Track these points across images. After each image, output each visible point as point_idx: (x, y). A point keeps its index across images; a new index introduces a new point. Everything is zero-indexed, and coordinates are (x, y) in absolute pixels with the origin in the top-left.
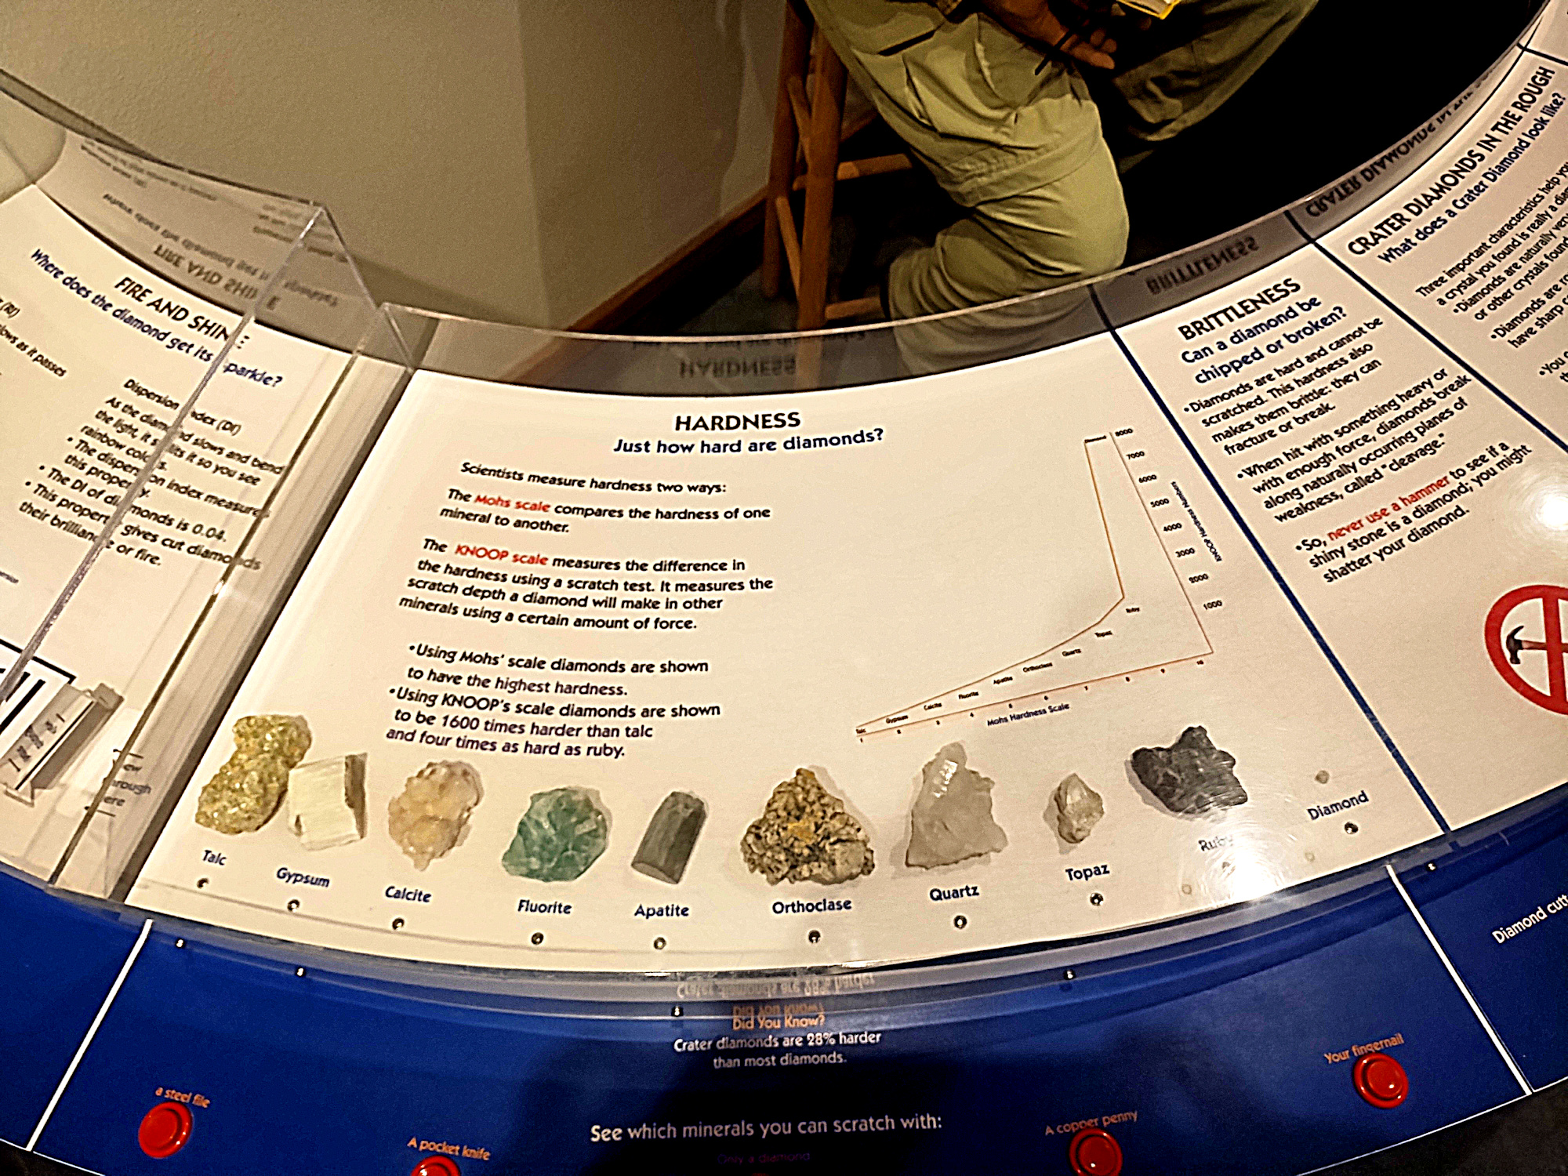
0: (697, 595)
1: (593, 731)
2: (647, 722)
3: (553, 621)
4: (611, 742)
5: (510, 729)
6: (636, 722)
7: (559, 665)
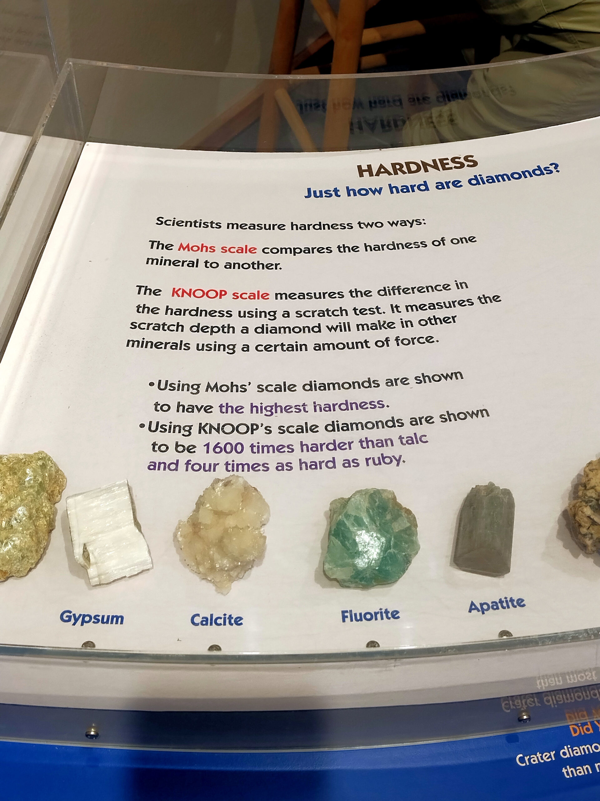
0: (429, 314)
1: (365, 443)
2: (419, 430)
3: (291, 348)
4: (387, 451)
5: (279, 449)
6: (408, 431)
7: (311, 386)
